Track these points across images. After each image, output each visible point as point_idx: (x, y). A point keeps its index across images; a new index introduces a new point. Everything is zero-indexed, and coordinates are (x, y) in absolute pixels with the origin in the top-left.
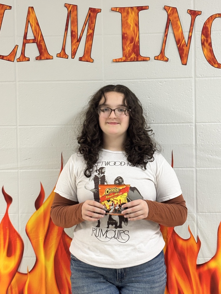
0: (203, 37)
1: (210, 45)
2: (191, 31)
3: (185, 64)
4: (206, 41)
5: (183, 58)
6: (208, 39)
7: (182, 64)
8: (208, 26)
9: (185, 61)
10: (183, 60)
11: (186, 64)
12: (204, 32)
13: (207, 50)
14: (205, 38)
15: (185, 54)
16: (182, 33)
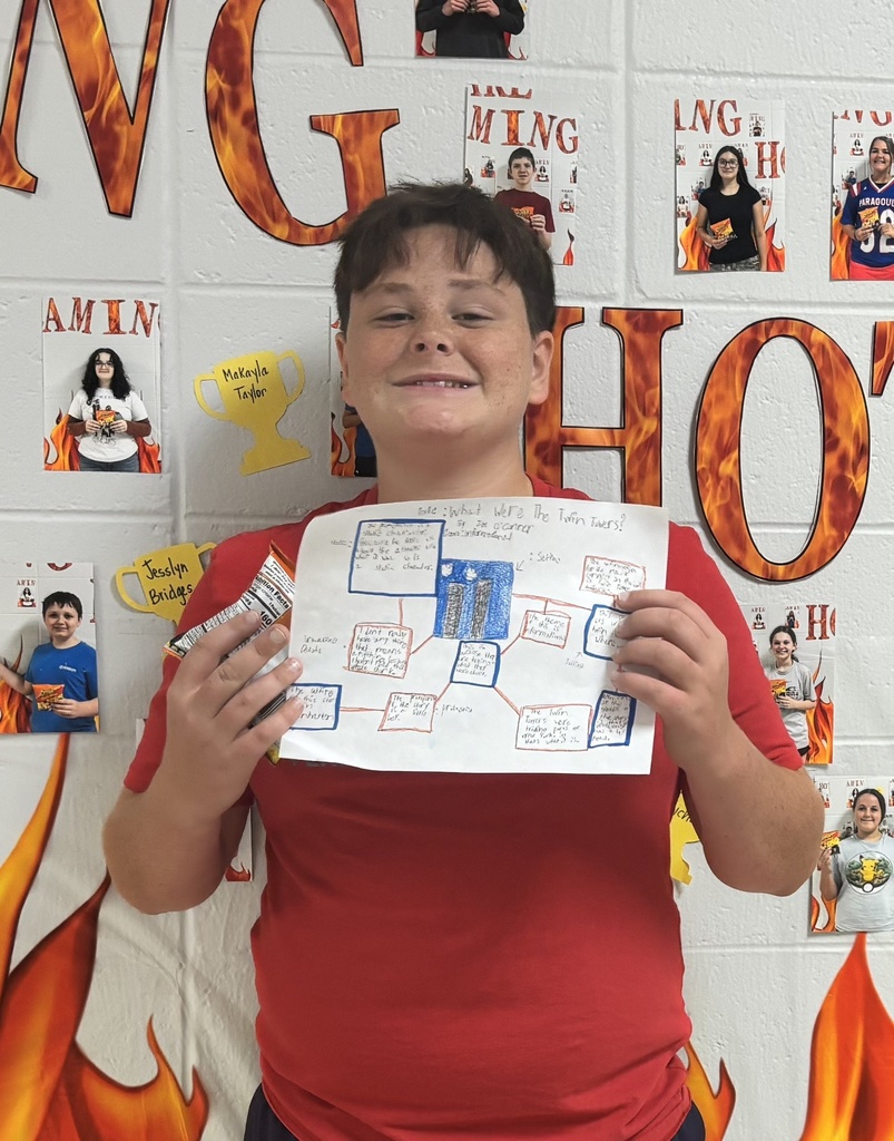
0: (216, 80)
1: (251, 120)
2: (152, 42)
3: (125, 210)
4: (230, 103)
5: (116, 182)
6: (241, 89)
7: (110, 212)
8: (240, 24)
9: (125, 194)
10: (113, 190)
11: (127, 214)
12: (221, 57)
13: (234, 149)
14: (225, 86)
15: (125, 161)
16: (107, 52)
